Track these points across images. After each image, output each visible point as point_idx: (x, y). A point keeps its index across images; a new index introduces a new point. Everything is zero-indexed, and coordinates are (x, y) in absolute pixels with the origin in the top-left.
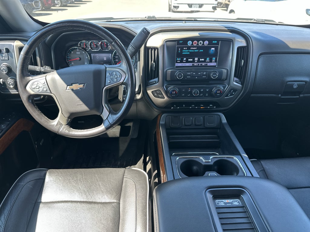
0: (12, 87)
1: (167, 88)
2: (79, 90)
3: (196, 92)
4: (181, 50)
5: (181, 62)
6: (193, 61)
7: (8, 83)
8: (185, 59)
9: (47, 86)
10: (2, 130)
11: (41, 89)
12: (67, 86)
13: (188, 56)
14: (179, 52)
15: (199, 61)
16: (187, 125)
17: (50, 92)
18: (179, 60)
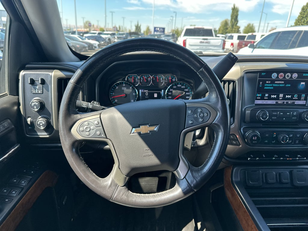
0: (42, 128)
1: (245, 132)
2: (148, 133)
3: (285, 138)
4: (263, 84)
5: (262, 98)
6: (278, 98)
7: (39, 123)
8: (267, 95)
9: (101, 128)
10: (23, 189)
11: (92, 132)
12: (133, 128)
13: (270, 92)
14: (261, 86)
15: (284, 98)
16: (270, 184)
17: (105, 137)
18: (260, 97)
